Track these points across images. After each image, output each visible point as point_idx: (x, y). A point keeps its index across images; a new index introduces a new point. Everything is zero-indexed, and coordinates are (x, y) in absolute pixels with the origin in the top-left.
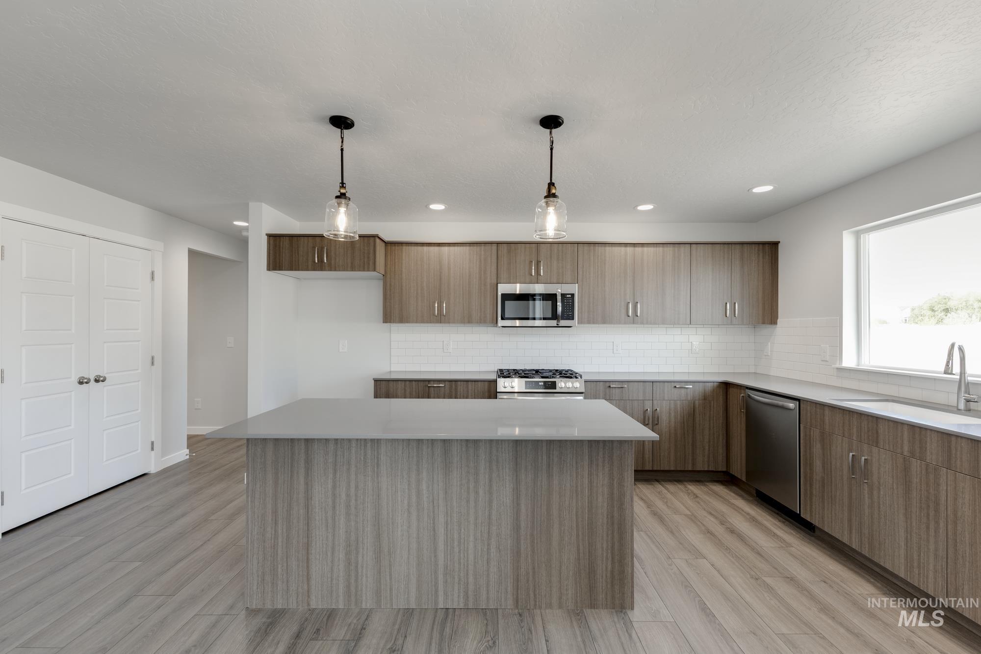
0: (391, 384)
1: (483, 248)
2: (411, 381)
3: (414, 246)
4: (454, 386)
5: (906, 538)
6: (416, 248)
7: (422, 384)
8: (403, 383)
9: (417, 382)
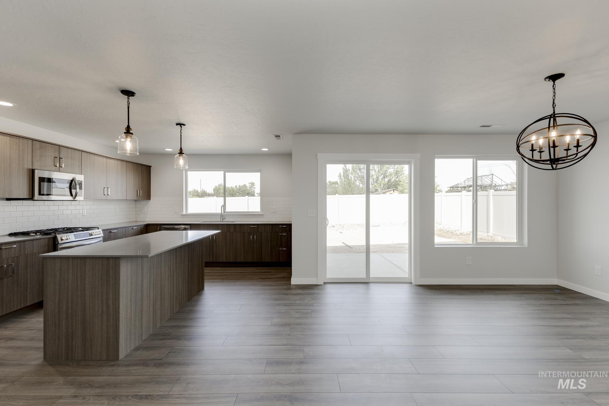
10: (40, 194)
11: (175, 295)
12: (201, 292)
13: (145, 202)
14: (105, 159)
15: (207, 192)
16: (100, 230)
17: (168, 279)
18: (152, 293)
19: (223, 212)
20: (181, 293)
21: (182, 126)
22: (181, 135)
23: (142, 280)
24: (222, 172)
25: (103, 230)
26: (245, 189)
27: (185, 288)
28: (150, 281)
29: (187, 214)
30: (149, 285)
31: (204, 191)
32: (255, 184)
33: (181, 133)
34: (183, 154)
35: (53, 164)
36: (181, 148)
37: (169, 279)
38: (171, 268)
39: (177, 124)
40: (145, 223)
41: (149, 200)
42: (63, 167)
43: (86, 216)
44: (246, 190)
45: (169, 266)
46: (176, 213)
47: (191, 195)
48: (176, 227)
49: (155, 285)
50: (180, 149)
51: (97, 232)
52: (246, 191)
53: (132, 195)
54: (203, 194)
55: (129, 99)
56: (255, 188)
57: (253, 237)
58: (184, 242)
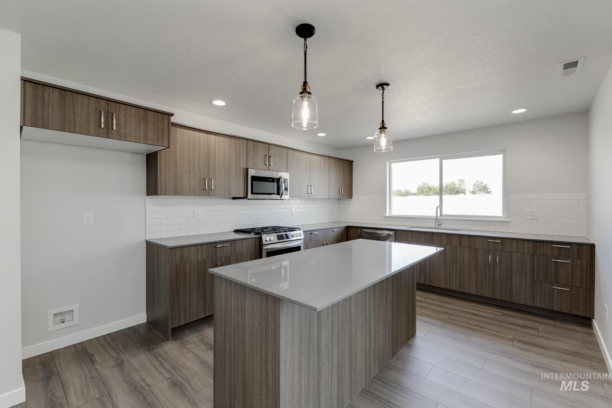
0: (185, 249)
1: (238, 141)
2: (202, 245)
3: (187, 129)
4: (233, 244)
5: (445, 274)
6: (188, 131)
7: (211, 246)
8: (195, 248)
9: (207, 245)
10: (252, 193)
11: (372, 350)
12: (411, 339)
13: (347, 201)
14: (309, 156)
15: (410, 191)
16: (301, 232)
17: (362, 326)
18: (336, 351)
19: (439, 215)
20: (381, 345)
21: (385, 87)
22: (383, 102)
23: (318, 332)
24: (438, 160)
25: (303, 232)
26: (453, 187)
27: (387, 337)
28: (332, 333)
29: (390, 216)
30: (330, 338)
31: (407, 190)
32: (465, 181)
33: (383, 98)
34: (386, 128)
35: (263, 163)
36: (383, 121)
37: (364, 325)
38: (365, 308)
39: (377, 86)
40: (346, 225)
41: (351, 199)
42: (272, 165)
43: (294, 215)
44: (455, 187)
45: (362, 304)
46: (379, 214)
47: (395, 195)
48: (378, 232)
49: (340, 339)
50: (381, 122)
51: (298, 233)
52: (455, 189)
53: (334, 194)
54: (407, 194)
55: (306, 41)
56: (465, 185)
57: (494, 259)
58: (387, 273)
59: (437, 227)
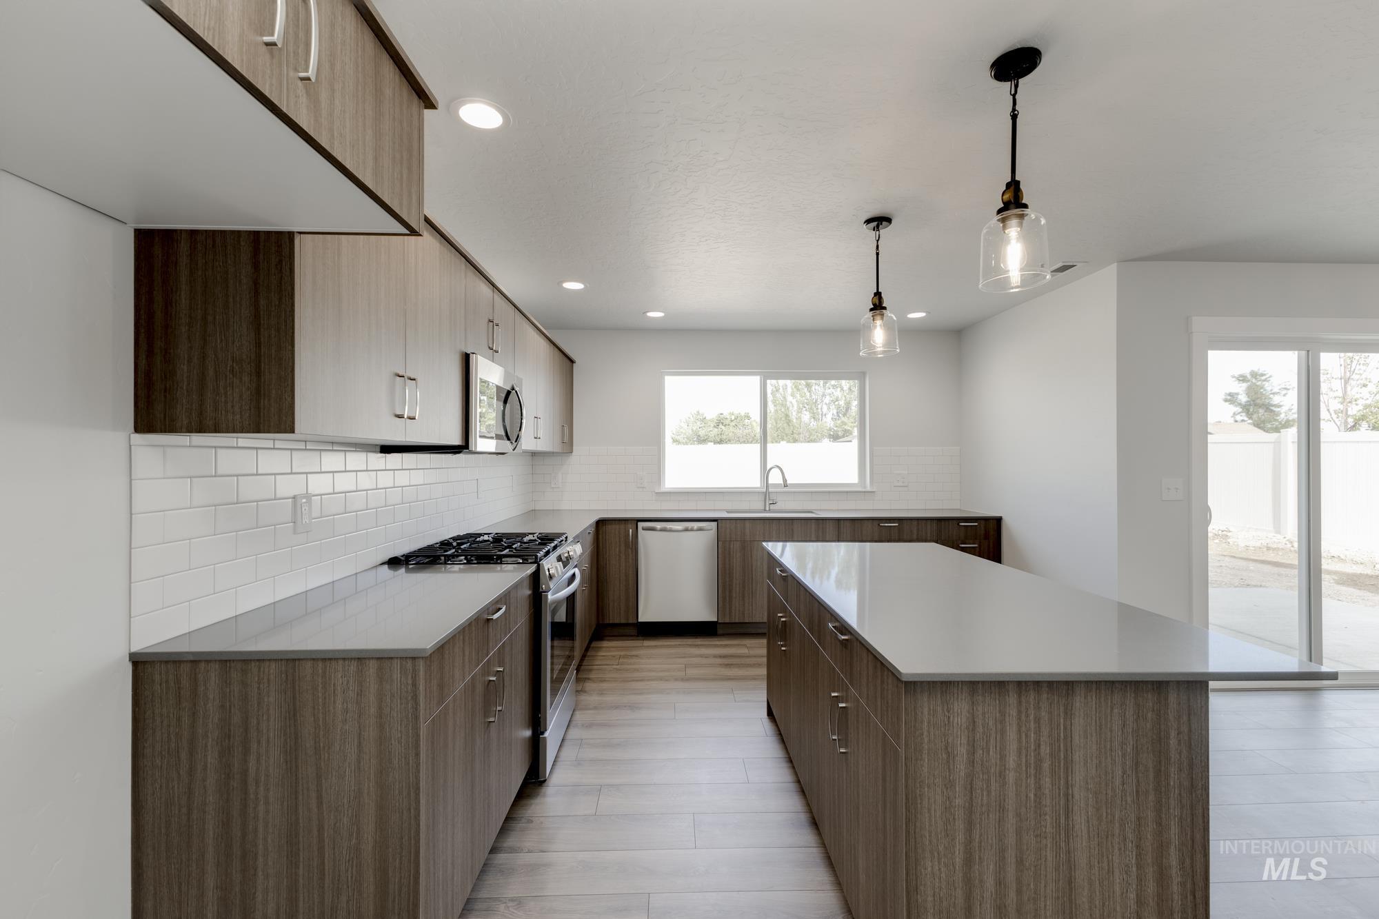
59: (767, 509)
